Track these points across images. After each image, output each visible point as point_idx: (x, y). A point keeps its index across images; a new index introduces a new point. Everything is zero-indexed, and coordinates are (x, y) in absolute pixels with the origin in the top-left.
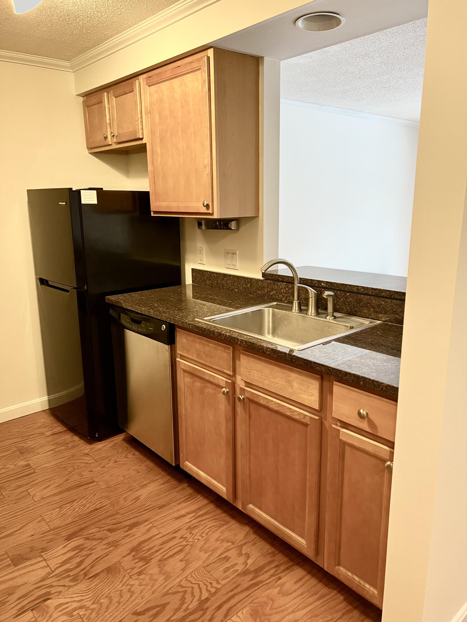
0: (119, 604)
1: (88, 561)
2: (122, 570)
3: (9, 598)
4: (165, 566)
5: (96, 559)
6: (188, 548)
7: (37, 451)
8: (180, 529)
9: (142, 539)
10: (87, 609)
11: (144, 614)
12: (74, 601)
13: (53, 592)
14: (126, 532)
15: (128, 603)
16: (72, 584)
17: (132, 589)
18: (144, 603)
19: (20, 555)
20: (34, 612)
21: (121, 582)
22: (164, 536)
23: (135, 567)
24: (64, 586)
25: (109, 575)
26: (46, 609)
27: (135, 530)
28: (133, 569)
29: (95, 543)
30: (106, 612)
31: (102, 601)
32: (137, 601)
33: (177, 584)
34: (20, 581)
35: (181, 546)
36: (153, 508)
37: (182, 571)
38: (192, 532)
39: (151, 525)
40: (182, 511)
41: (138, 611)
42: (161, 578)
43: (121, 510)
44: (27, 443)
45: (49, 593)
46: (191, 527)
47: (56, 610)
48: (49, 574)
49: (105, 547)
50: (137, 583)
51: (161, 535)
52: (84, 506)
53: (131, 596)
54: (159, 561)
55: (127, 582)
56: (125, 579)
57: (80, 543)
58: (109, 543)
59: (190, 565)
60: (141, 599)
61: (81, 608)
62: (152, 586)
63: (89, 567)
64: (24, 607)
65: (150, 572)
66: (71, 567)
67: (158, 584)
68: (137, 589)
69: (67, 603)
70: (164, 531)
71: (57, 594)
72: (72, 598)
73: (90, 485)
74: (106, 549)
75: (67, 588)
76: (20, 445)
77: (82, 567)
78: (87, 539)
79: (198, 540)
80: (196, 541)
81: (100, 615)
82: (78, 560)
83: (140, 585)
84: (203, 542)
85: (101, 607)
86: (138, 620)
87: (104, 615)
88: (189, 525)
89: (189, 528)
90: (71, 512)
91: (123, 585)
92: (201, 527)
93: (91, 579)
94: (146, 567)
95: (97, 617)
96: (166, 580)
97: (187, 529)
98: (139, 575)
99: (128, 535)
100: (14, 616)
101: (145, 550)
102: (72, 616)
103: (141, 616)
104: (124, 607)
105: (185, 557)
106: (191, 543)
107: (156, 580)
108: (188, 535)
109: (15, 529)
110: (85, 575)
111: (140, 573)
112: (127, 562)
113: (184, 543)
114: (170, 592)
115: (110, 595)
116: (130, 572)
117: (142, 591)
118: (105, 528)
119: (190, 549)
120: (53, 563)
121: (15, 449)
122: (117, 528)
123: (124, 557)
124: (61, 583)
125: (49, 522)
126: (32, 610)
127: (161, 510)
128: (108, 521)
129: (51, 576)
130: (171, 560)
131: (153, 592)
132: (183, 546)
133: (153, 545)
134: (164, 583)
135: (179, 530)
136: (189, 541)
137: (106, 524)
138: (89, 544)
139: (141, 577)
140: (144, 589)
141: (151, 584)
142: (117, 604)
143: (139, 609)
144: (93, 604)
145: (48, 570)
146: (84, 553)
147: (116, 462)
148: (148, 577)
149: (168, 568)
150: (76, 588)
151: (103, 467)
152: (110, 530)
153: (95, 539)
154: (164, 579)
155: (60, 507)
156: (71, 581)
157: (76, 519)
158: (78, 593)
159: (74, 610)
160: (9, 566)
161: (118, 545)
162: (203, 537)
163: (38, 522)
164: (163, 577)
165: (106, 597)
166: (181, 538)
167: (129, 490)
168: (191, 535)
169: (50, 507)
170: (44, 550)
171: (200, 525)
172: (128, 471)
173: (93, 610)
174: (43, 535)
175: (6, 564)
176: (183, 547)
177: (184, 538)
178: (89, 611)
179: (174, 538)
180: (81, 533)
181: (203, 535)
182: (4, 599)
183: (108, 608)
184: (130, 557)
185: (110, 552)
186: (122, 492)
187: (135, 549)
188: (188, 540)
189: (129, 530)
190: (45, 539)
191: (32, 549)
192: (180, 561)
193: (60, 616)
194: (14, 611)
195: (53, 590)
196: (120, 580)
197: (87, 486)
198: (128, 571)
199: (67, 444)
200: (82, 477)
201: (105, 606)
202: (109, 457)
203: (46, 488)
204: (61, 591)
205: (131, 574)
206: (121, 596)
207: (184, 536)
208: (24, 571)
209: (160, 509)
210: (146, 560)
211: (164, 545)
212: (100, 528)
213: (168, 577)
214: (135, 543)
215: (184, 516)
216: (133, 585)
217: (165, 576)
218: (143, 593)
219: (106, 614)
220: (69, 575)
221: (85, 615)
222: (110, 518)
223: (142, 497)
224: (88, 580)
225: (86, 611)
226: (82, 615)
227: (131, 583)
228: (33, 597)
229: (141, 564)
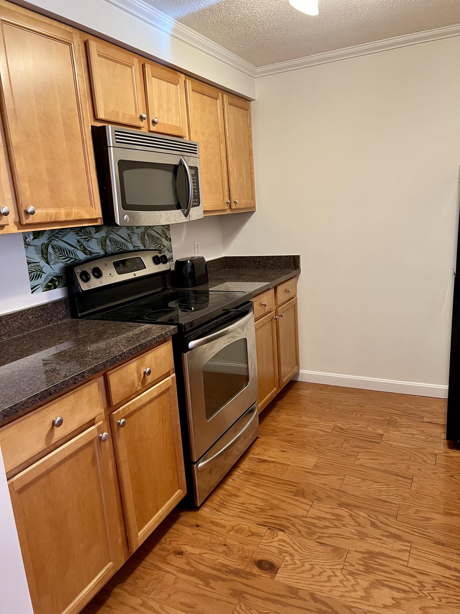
0: (311, 578)
1: (332, 531)
2: (343, 559)
3: (269, 511)
4: (375, 588)
5: (338, 535)
6: (413, 595)
7: (401, 429)
8: (430, 575)
9: (387, 552)
10: (293, 559)
11: (316, 602)
12: (293, 547)
13: (290, 529)
14: (383, 536)
15: (317, 584)
16: (305, 535)
17: (332, 578)
18: (327, 595)
19: (304, 491)
20: (268, 531)
21: (332, 565)
22: (407, 567)
23: (354, 566)
24: (300, 532)
25: (332, 553)
26: (275, 535)
27: (390, 540)
28: (351, 565)
29: (352, 523)
30: (299, 573)
31: (306, 564)
32: (324, 589)
33: (365, 611)
34: (284, 506)
35: (410, 588)
36: (430, 538)
37: (382, 606)
38: (436, 588)
39: (409, 549)
40: (454, 562)
41: (316, 595)
42: (361, 593)
43: (401, 517)
44: (401, 418)
45: (287, 528)
46: (443, 583)
47: (278, 541)
48: (303, 516)
49: (354, 532)
50: (341, 577)
51: (406, 564)
52: (380, 491)
53: (325, 582)
54: (377, 580)
55: (335, 570)
56: (337, 567)
57: (343, 515)
58: (360, 532)
59: (395, 609)
60: (328, 590)
61: (291, 555)
62: (346, 591)
63: (328, 535)
64: (268, 522)
65: (359, 580)
66: (317, 524)
67: (353, 594)
68: (335, 581)
69: (288, 544)
70: (412, 563)
71: (291, 533)
72: (295, 543)
73: (404, 480)
74: (353, 534)
75: (300, 535)
76: (395, 417)
77: (324, 531)
78: (351, 516)
79: (433, 599)
80: (430, 598)
81: (294, 572)
82: (327, 524)
83: (341, 581)
84: (435, 605)
85: (301, 567)
86: (308, 601)
87: (296, 574)
88: (442, 579)
89: (439, 582)
90: (365, 488)
91: (331, 569)
92: (452, 593)
93: (318, 544)
94: (362, 575)
95: (291, 570)
96: (362, 598)
97: (435, 581)
98: (349, 574)
99: (380, 539)
100: (258, 523)
101: (377, 562)
102: (280, 555)
103: (313, 601)
104: (312, 583)
105: (401, 599)
106: (421, 594)
107: (355, 591)
108: (428, 587)
109: (322, 473)
110: (319, 537)
111: (351, 574)
112: (354, 558)
113: (416, 589)
114: (353, 609)
115: (315, 566)
116: (346, 565)
117: (336, 586)
118: (372, 519)
119: (413, 598)
120: (313, 512)
121: (388, 419)
122: (380, 527)
123: (356, 551)
124: (300, 528)
125: (344, 484)
126: (269, 529)
127: (434, 545)
128: (381, 517)
129: (302, 519)
130: (386, 590)
131: (342, 596)
132: (412, 589)
133: (387, 565)
134: (358, 599)
135: (426, 574)
136: (422, 591)
137: (376, 517)
138: (348, 520)
139: (348, 577)
140: (340, 586)
141: (348, 589)
142: (311, 576)
143: (318, 595)
144: (299, 560)
145: (305, 513)
146: (337, 523)
147: (452, 476)
148: (353, 582)
149: (375, 592)
150: (304, 540)
151: (435, 473)
152: (373, 524)
153: (356, 521)
154: (362, 597)
155: (364, 480)
156: (307, 533)
157: (362, 496)
158: (301, 545)
159: (286, 552)
160: (291, 492)
161: (364, 540)
162: (440, 601)
163: (339, 479)
164: (364, 594)
165: (311, 565)
166: (418, 582)
167: (431, 507)
168: (432, 589)
169: (358, 474)
170: (319, 499)
171: (454, 590)
172: (452, 491)
173: (295, 563)
174: (330, 490)
175: (292, 490)
176: (410, 590)
177: (422, 585)
178: (292, 562)
179: (414, 576)
180: (352, 508)
181: (444, 600)
182: (266, 509)
183: (303, 572)
184: (360, 556)
185: (353, 538)
186: (422, 504)
187: (371, 554)
188: (424, 590)
189: (387, 536)
190: (328, 493)
191: (314, 493)
192: (393, 598)
193: (275, 547)
194: (261, 520)
195: (292, 529)
196: (332, 564)
197: (401, 479)
198: (346, 564)
199: (430, 436)
200: (406, 470)
201: (303, 569)
202: (451, 468)
203: (373, 459)
204: (295, 533)
205: (345, 567)
206: (320, 574)
207: (424, 584)
208: (294, 502)
209: (435, 543)
210: (368, 570)
211: (397, 574)
212: (369, 516)
213: (367, 597)
214: (377, 550)
215: (449, 568)
216: (336, 576)
217: (365, 595)
218: (334, 589)
219: (298, 575)
220: (311, 528)
221: (287, 561)
222: (385, 516)
223: (433, 522)
224: (316, 543)
225: (290, 560)
226: (285, 560)
227: (337, 574)
228: (278, 522)
229: (361, 568)
